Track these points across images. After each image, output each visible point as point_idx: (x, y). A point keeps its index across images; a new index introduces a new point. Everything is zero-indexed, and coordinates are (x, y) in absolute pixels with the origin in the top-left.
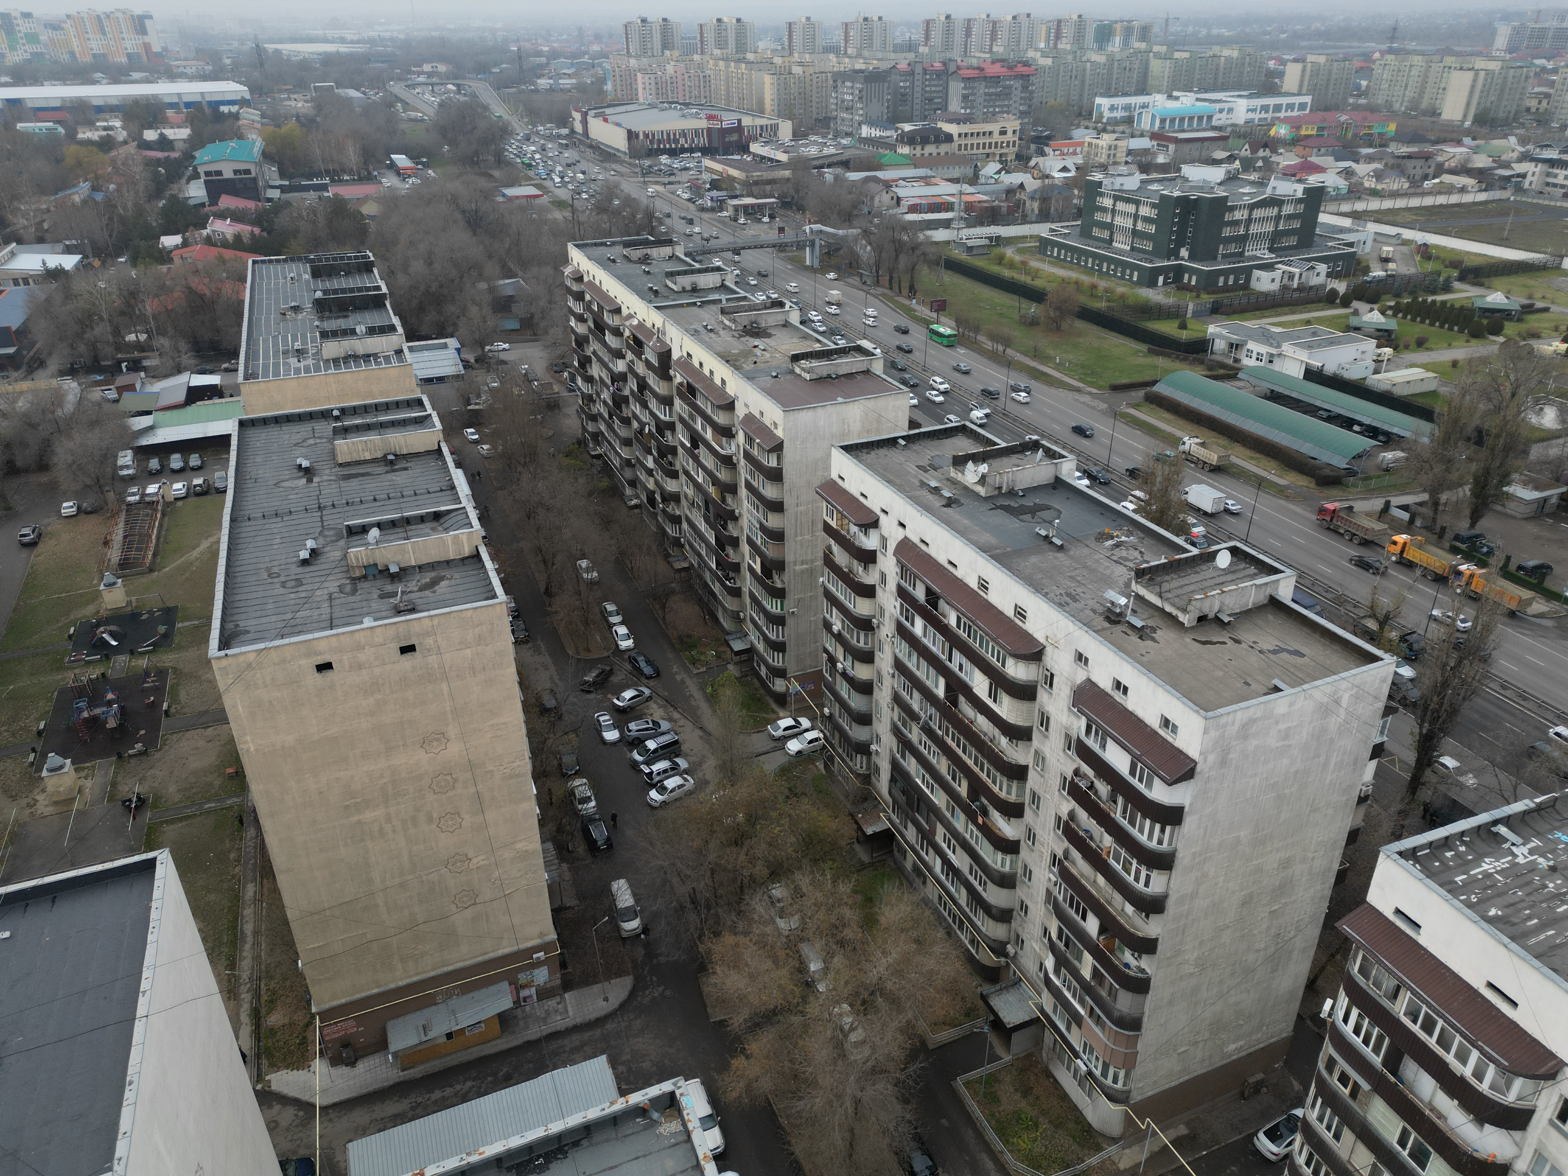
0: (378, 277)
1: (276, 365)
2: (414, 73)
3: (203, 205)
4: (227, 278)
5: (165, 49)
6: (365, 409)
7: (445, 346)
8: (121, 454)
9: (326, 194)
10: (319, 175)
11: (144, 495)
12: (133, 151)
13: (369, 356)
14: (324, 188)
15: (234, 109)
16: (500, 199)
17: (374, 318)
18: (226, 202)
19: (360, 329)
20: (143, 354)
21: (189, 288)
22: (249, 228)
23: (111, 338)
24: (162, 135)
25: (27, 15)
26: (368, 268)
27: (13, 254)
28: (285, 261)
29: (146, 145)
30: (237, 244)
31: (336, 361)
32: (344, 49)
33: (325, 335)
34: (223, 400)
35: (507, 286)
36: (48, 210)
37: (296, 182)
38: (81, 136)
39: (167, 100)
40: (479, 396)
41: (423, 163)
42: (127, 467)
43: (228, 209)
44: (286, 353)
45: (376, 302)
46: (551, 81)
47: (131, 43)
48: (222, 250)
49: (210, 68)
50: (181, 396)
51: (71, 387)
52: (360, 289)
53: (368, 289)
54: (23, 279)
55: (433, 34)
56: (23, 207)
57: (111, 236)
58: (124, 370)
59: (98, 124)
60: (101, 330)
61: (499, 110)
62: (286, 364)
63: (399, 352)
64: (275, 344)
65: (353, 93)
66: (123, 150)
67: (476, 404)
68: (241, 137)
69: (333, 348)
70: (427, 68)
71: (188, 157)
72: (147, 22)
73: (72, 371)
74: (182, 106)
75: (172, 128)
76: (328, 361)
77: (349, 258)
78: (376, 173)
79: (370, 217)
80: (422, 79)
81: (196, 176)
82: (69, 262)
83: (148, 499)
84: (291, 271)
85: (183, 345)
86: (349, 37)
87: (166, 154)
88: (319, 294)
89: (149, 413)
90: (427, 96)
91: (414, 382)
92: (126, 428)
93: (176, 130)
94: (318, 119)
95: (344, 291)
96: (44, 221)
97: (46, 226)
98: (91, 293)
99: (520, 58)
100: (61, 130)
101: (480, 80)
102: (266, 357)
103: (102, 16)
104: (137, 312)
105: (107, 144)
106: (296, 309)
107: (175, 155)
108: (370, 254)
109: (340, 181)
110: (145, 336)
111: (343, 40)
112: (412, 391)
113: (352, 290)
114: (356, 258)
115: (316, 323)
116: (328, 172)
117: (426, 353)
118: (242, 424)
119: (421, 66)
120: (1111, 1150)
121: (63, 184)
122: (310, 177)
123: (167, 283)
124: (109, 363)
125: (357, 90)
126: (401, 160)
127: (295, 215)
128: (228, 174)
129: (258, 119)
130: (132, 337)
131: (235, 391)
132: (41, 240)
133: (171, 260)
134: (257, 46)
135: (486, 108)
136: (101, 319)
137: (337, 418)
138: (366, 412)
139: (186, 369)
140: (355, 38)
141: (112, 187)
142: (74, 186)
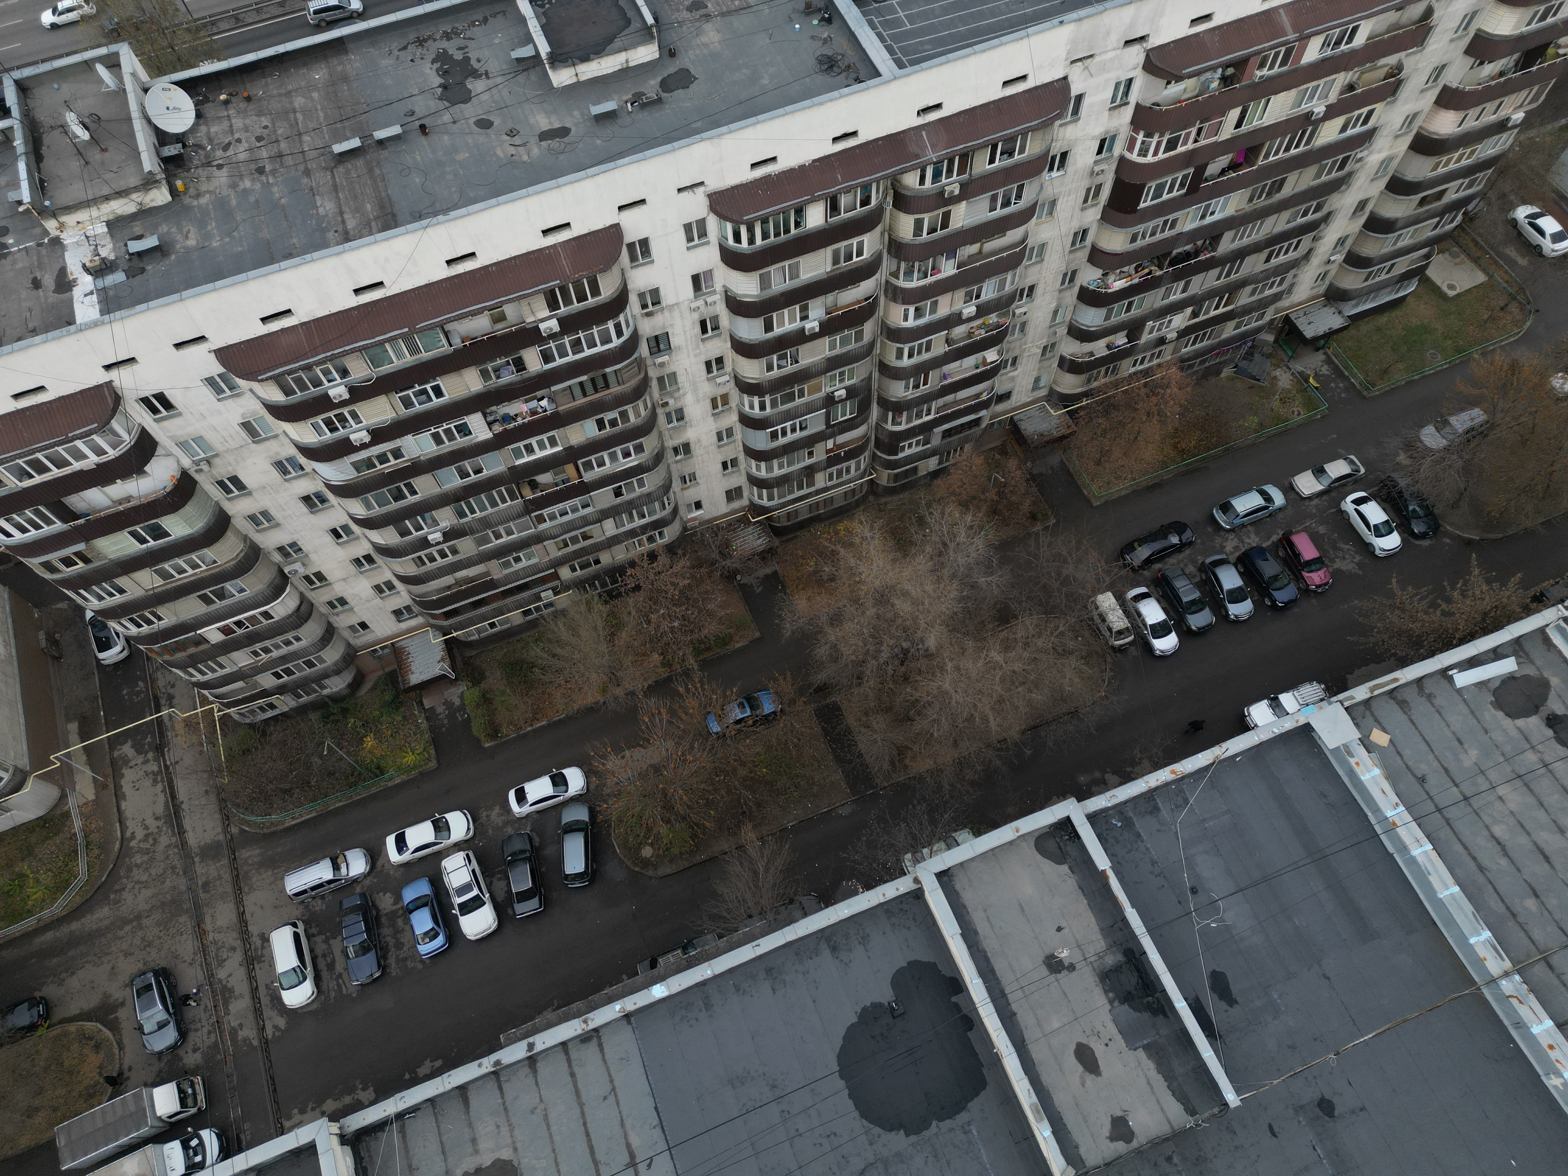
120: (72, 803)
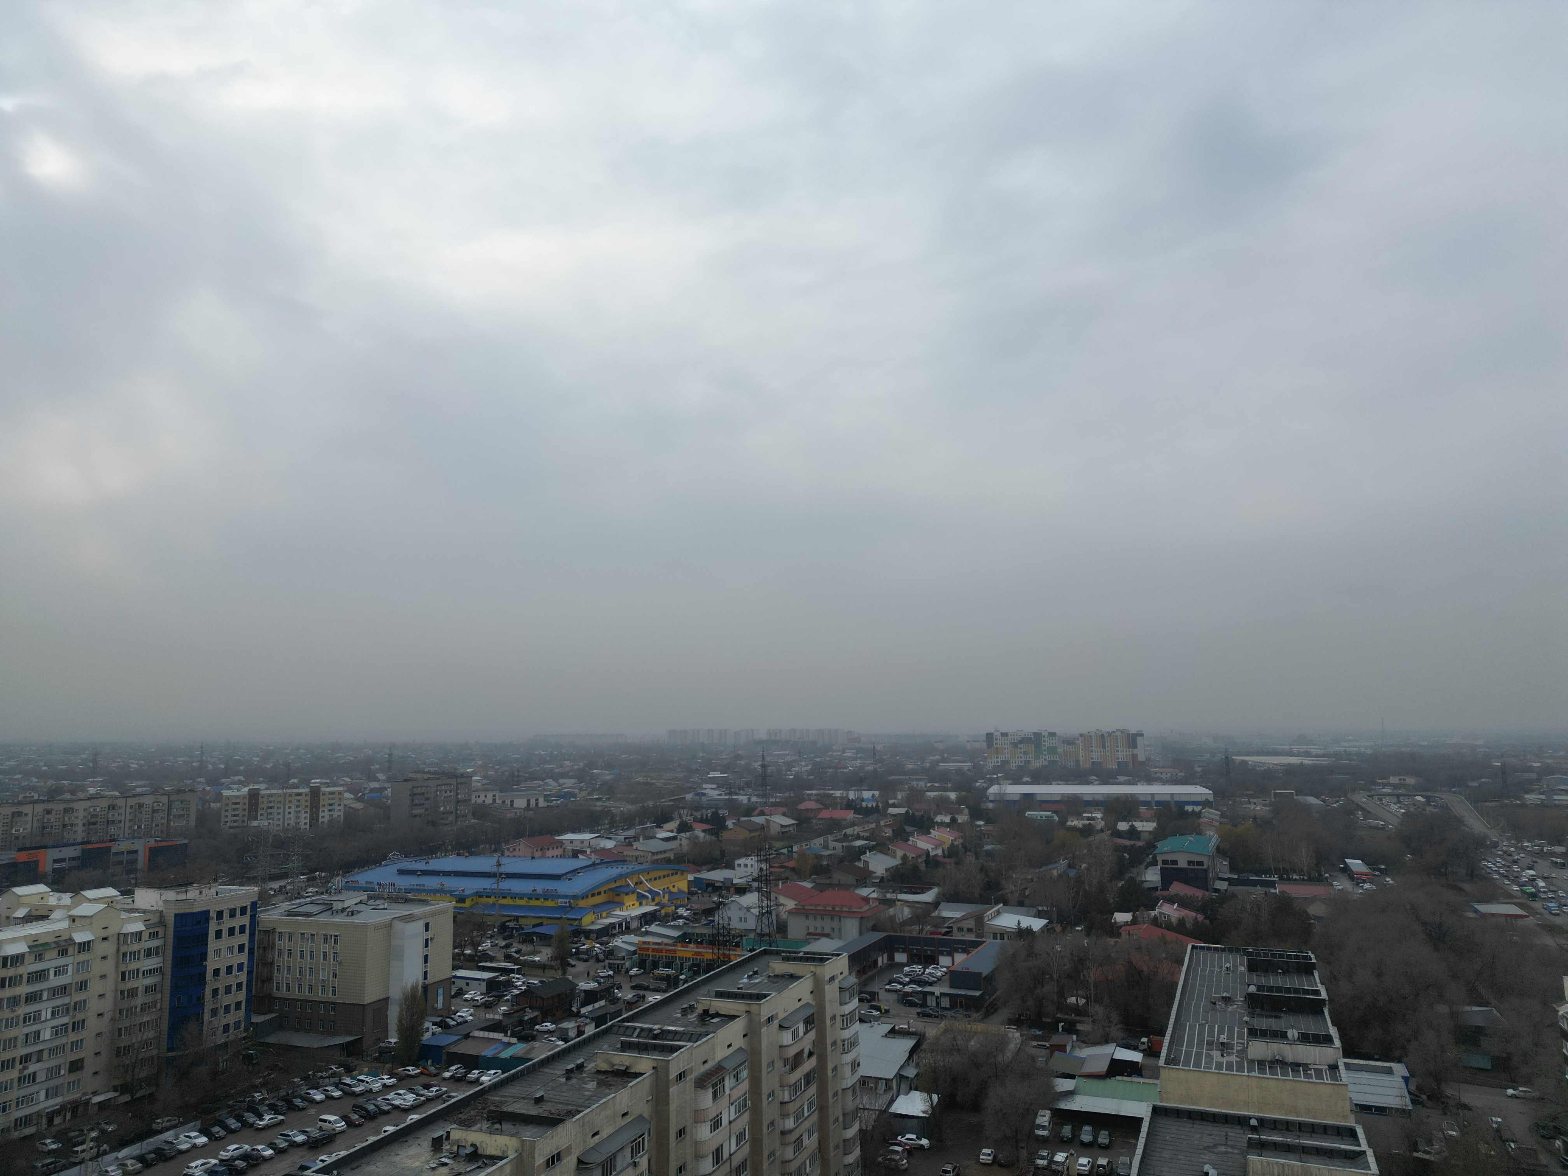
0: (1318, 980)
1: (1199, 1055)
2: (1379, 784)
3: (1156, 889)
4: (1166, 958)
5: (1148, 759)
6: (1287, 1126)
7: (1389, 1071)
8: (1041, 1112)
9: (1273, 891)
10: (1268, 872)
11: (1051, 1161)
12: (1106, 838)
13: (1298, 1065)
14: (1272, 884)
15: (1197, 809)
16: (1472, 915)
17: (1310, 1025)
18: (1177, 888)
19: (1292, 1033)
20: (1078, 1018)
21: (1130, 962)
22: (1193, 914)
23: (1055, 997)
24: (1132, 826)
25: (1052, 734)
26: (1307, 969)
27: (998, 913)
28: (1223, 950)
29: (1119, 834)
30: (1180, 927)
31: (1261, 1063)
32: (1307, 761)
33: (1253, 1033)
34: (1142, 1080)
35: (1475, 1014)
36: (1032, 880)
37: (1244, 876)
38: (1069, 823)
39: (1142, 799)
40: (1429, 1143)
41: (1380, 870)
42: (1043, 1127)
43: (1177, 895)
44: (1210, 1044)
45: (1314, 1008)
46: (1543, 797)
47: (1123, 754)
48: (1165, 931)
49: (1183, 774)
50: (1103, 1067)
51: (1015, 1035)
52: (1296, 991)
53: (1306, 992)
54: (1001, 934)
55: (1403, 749)
56: (1014, 876)
57: (1074, 907)
58: (1060, 1029)
59: (1084, 815)
60: (1050, 989)
61: (1476, 825)
62: (1209, 1056)
63: (1333, 1067)
64: (1201, 1034)
65: (1313, 800)
66: (1098, 837)
67: (1425, 1152)
68: (1199, 833)
69: (1259, 1049)
70: (1394, 780)
71: (1151, 846)
72: (1139, 739)
73: (1017, 1022)
74: (1153, 804)
75: (1142, 821)
76: (1253, 1061)
77: (1289, 957)
78: (1327, 875)
79: (1318, 919)
80: (1386, 790)
81: (1154, 863)
82: (1037, 924)
83: (1054, 1167)
84: (1227, 961)
85: (1115, 1016)
86: (1314, 751)
87: (1133, 843)
88: (1252, 989)
89: (1072, 1077)
90: (1394, 807)
91: (1348, 1107)
92: (1051, 1087)
93: (1145, 823)
94: (1274, 821)
95: (1279, 989)
96: (1027, 888)
97: (1027, 892)
98: (1048, 954)
99: (1504, 773)
100: (1056, 818)
101: (1455, 792)
102: (1190, 1044)
103: (1106, 735)
104: (1082, 977)
105: (1087, 831)
106: (1227, 1000)
107: (1140, 844)
108: (1312, 956)
109: (1289, 879)
110: (1084, 1001)
111: (1307, 754)
112: (1345, 1117)
113: (1288, 990)
114: (1297, 957)
115: (1246, 1018)
116: (1277, 870)
117: (1365, 1075)
118: (1157, 1111)
119: (1387, 778)
121: (1048, 860)
122: (1258, 873)
123: (1113, 955)
124: (1049, 1020)
125: (1317, 798)
126: (1356, 864)
127: (1239, 907)
128: (1182, 864)
129: (1218, 818)
130: (1072, 1000)
131: (1155, 1074)
132: (1021, 904)
133: (1119, 935)
134: (1227, 758)
135: (1459, 820)
136: (1052, 978)
137: (1254, 1129)
138: (1288, 1129)
139: (1113, 1041)
140: (1320, 752)
141: (1084, 866)
142: (1055, 862)
